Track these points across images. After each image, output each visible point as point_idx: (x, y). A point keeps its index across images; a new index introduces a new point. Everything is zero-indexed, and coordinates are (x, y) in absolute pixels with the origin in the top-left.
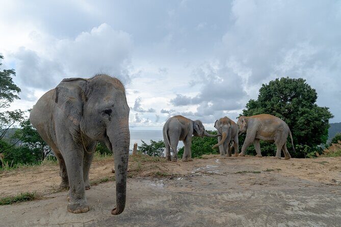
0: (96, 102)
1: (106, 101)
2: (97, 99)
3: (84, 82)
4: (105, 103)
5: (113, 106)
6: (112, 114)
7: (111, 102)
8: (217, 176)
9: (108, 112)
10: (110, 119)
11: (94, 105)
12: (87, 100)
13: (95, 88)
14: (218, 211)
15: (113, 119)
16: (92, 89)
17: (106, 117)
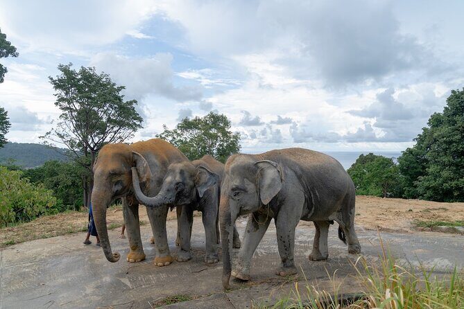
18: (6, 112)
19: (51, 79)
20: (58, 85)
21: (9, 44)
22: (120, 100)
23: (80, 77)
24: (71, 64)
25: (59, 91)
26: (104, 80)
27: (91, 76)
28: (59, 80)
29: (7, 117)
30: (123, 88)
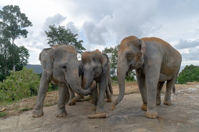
0: (58, 61)
1: (63, 61)
2: (59, 60)
3: (52, 50)
4: (63, 62)
5: (67, 64)
6: (67, 68)
7: (66, 62)
8: (194, 94)
9: (65, 67)
10: (66, 71)
11: (57, 63)
12: (54, 60)
13: (57, 53)
14: (189, 109)
15: (68, 71)
16: (56, 54)
17: (64, 70)
18: (28, 50)
19: (46, 32)
20: (49, 35)
21: (29, 21)
22: (76, 40)
23: (58, 30)
24: (54, 25)
25: (49, 38)
26: (68, 32)
27: (63, 30)
28: (50, 33)
29: (28, 52)
30: (77, 35)
